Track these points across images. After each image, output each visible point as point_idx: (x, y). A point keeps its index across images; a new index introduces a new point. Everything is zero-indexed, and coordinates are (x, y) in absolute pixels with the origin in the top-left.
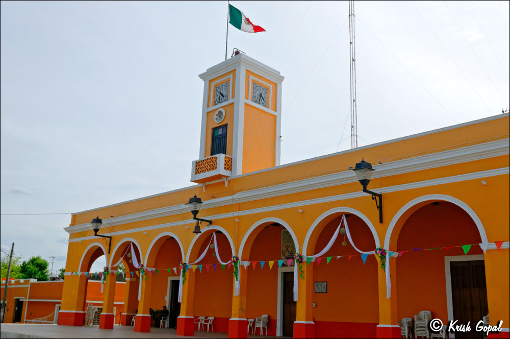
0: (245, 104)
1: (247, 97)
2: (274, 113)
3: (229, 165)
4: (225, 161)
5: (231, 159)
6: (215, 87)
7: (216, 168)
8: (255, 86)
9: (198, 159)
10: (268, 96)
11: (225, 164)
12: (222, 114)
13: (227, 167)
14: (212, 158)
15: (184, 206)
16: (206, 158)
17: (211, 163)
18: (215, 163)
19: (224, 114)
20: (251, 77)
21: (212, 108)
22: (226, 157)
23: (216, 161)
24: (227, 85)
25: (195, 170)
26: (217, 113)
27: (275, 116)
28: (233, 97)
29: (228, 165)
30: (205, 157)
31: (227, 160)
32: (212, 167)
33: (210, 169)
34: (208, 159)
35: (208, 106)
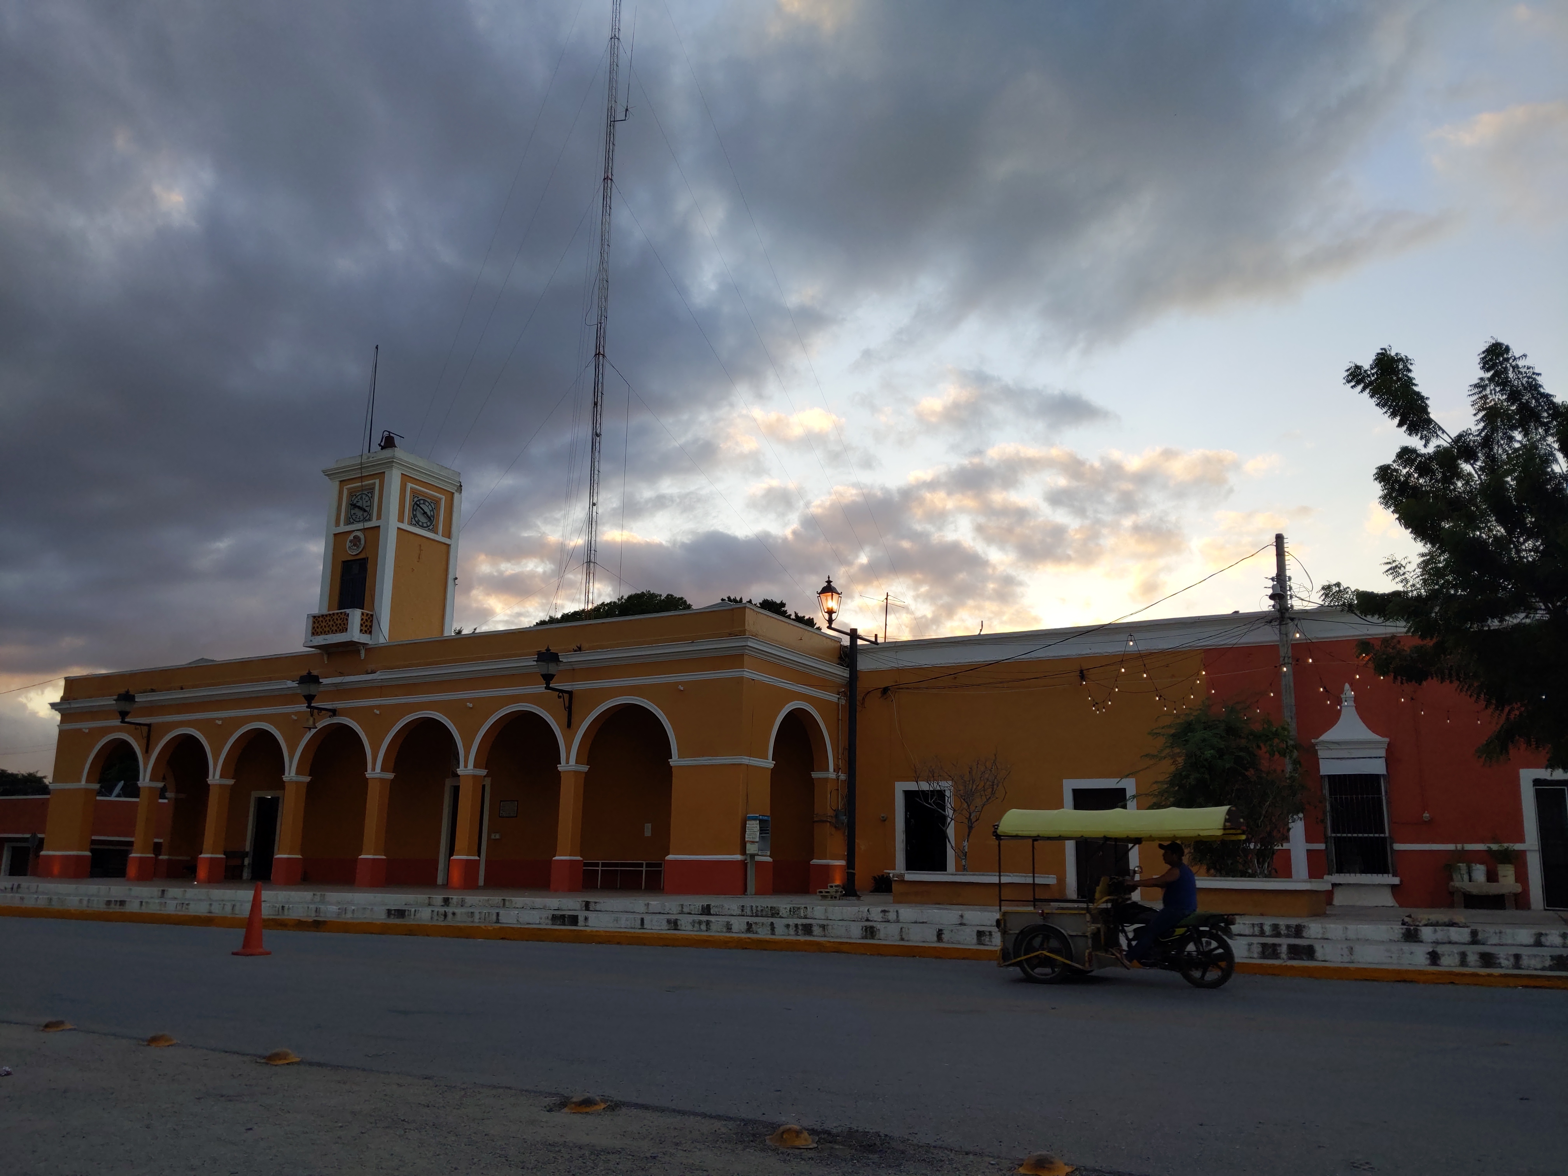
0: (398, 528)
1: (401, 520)
2: (447, 541)
3: (368, 625)
4: (362, 619)
5: (372, 615)
6: (351, 494)
7: (347, 629)
8: (416, 499)
9: (317, 612)
10: (438, 515)
11: (361, 625)
12: (360, 540)
13: (364, 628)
14: (341, 613)
15: (290, 684)
16: (331, 612)
17: (339, 622)
18: (345, 621)
19: (363, 542)
20: (410, 485)
21: (343, 528)
22: (363, 614)
23: (347, 620)
24: (370, 495)
25: (310, 628)
26: (351, 537)
27: (449, 546)
28: (379, 517)
29: (366, 626)
30: (328, 611)
31: (365, 618)
32: (340, 627)
33: (336, 631)
34: (333, 614)
35: (337, 524)
